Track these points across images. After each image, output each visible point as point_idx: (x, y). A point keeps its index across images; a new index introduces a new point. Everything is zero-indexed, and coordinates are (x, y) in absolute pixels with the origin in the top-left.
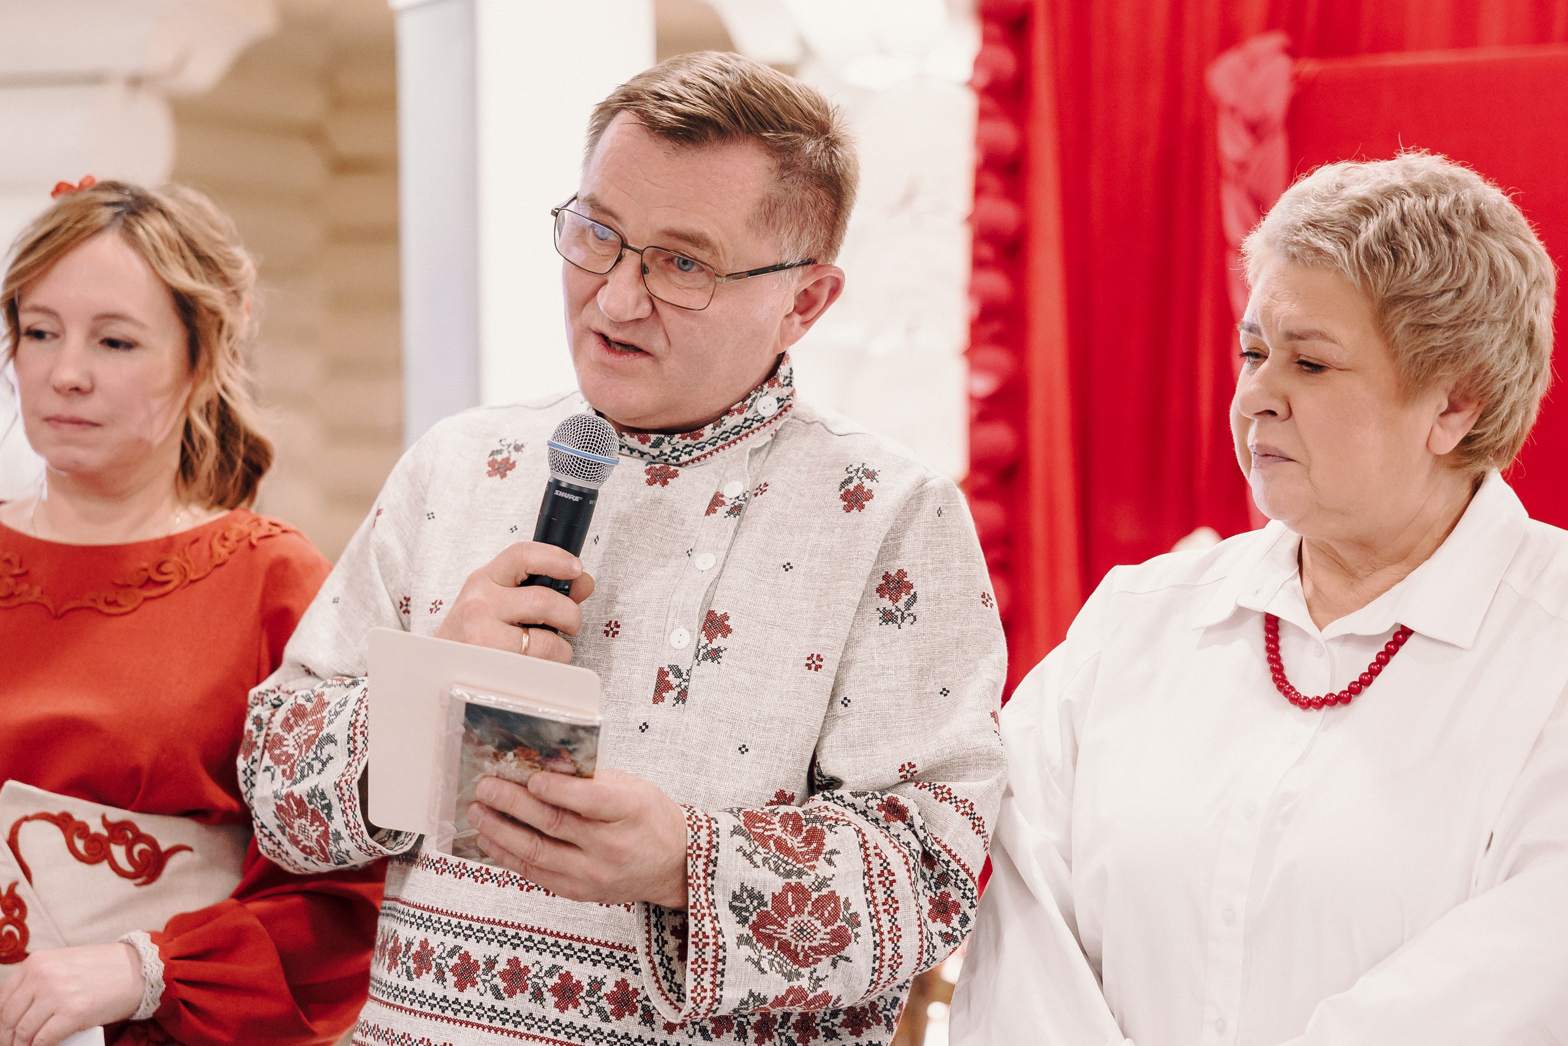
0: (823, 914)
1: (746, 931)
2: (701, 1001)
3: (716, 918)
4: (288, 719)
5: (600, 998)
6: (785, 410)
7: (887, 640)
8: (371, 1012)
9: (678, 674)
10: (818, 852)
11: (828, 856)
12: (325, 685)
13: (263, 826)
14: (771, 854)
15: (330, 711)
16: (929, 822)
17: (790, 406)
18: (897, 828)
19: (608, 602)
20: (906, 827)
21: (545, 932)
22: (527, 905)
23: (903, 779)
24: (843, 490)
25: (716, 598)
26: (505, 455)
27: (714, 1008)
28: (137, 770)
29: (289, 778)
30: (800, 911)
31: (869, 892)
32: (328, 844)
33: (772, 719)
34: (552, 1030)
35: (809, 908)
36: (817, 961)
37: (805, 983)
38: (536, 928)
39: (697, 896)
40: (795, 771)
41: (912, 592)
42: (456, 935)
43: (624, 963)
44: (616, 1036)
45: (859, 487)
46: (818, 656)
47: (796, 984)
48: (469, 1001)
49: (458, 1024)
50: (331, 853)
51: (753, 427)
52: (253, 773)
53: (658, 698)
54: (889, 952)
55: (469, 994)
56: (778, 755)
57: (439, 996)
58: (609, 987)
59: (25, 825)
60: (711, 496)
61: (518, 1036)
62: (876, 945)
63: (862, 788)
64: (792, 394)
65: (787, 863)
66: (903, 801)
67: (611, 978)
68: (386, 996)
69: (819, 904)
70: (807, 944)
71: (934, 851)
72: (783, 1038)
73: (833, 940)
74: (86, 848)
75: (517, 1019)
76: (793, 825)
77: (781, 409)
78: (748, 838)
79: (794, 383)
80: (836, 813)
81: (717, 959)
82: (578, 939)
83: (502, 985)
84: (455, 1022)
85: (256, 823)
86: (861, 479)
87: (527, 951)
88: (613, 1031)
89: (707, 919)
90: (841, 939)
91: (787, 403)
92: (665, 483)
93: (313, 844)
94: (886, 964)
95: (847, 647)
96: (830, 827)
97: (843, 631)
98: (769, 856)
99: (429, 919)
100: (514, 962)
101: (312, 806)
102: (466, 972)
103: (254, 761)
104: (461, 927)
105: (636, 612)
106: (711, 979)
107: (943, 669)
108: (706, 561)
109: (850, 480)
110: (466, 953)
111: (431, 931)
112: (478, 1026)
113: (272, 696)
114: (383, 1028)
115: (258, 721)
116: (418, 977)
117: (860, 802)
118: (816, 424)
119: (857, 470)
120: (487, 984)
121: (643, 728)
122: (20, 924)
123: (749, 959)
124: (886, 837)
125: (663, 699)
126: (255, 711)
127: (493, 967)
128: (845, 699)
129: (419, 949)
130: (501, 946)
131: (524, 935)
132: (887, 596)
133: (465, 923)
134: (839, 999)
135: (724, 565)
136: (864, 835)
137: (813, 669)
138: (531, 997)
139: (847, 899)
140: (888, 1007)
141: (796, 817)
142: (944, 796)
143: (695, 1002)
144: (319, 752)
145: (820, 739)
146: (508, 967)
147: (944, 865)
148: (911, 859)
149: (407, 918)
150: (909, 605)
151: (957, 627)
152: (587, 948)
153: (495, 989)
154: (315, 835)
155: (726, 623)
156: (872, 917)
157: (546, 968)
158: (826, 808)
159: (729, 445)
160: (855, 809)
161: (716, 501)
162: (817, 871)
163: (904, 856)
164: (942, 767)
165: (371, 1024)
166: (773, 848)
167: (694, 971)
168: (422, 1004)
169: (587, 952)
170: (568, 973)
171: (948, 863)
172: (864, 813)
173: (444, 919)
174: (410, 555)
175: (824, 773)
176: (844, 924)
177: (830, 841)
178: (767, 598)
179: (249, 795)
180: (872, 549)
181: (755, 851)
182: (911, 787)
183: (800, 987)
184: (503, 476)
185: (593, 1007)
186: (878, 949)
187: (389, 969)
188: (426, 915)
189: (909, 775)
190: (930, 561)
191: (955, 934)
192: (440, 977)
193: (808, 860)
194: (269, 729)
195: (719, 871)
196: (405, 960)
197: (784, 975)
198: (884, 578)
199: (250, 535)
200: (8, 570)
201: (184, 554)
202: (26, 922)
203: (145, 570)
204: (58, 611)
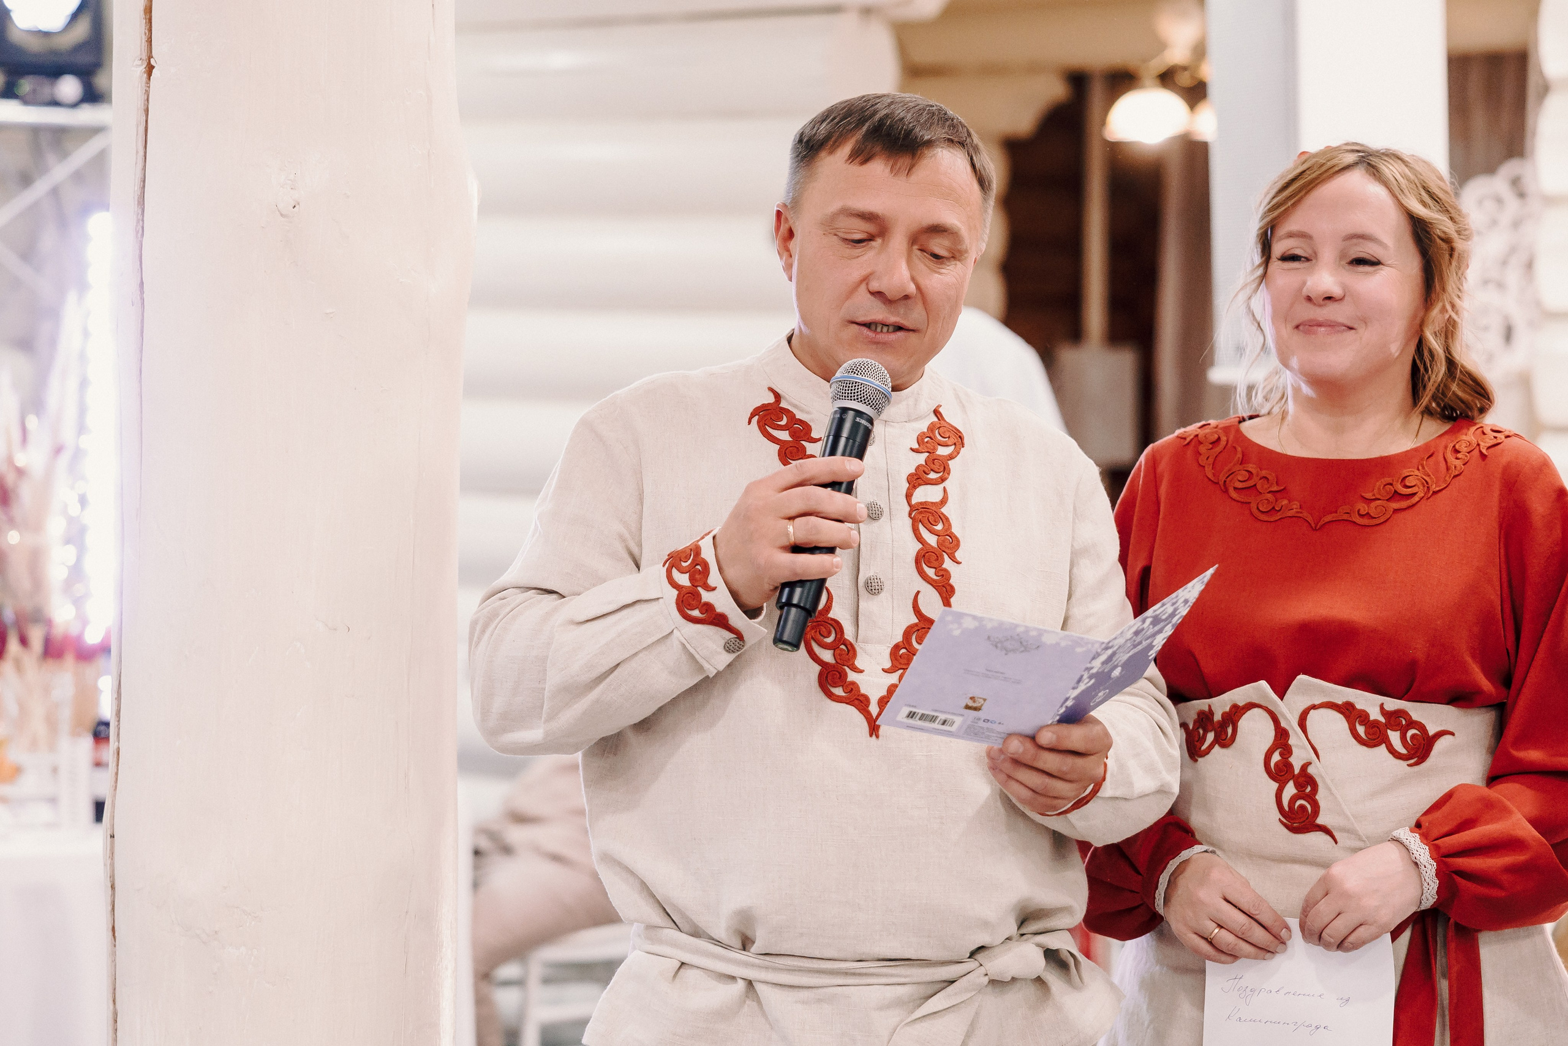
28: (1413, 663)
59: (1312, 712)
74: (1366, 734)
122: (1311, 799)
199: (1478, 445)
200: (1266, 486)
201: (1423, 468)
202: (1317, 797)
203: (1391, 484)
204: (1318, 523)
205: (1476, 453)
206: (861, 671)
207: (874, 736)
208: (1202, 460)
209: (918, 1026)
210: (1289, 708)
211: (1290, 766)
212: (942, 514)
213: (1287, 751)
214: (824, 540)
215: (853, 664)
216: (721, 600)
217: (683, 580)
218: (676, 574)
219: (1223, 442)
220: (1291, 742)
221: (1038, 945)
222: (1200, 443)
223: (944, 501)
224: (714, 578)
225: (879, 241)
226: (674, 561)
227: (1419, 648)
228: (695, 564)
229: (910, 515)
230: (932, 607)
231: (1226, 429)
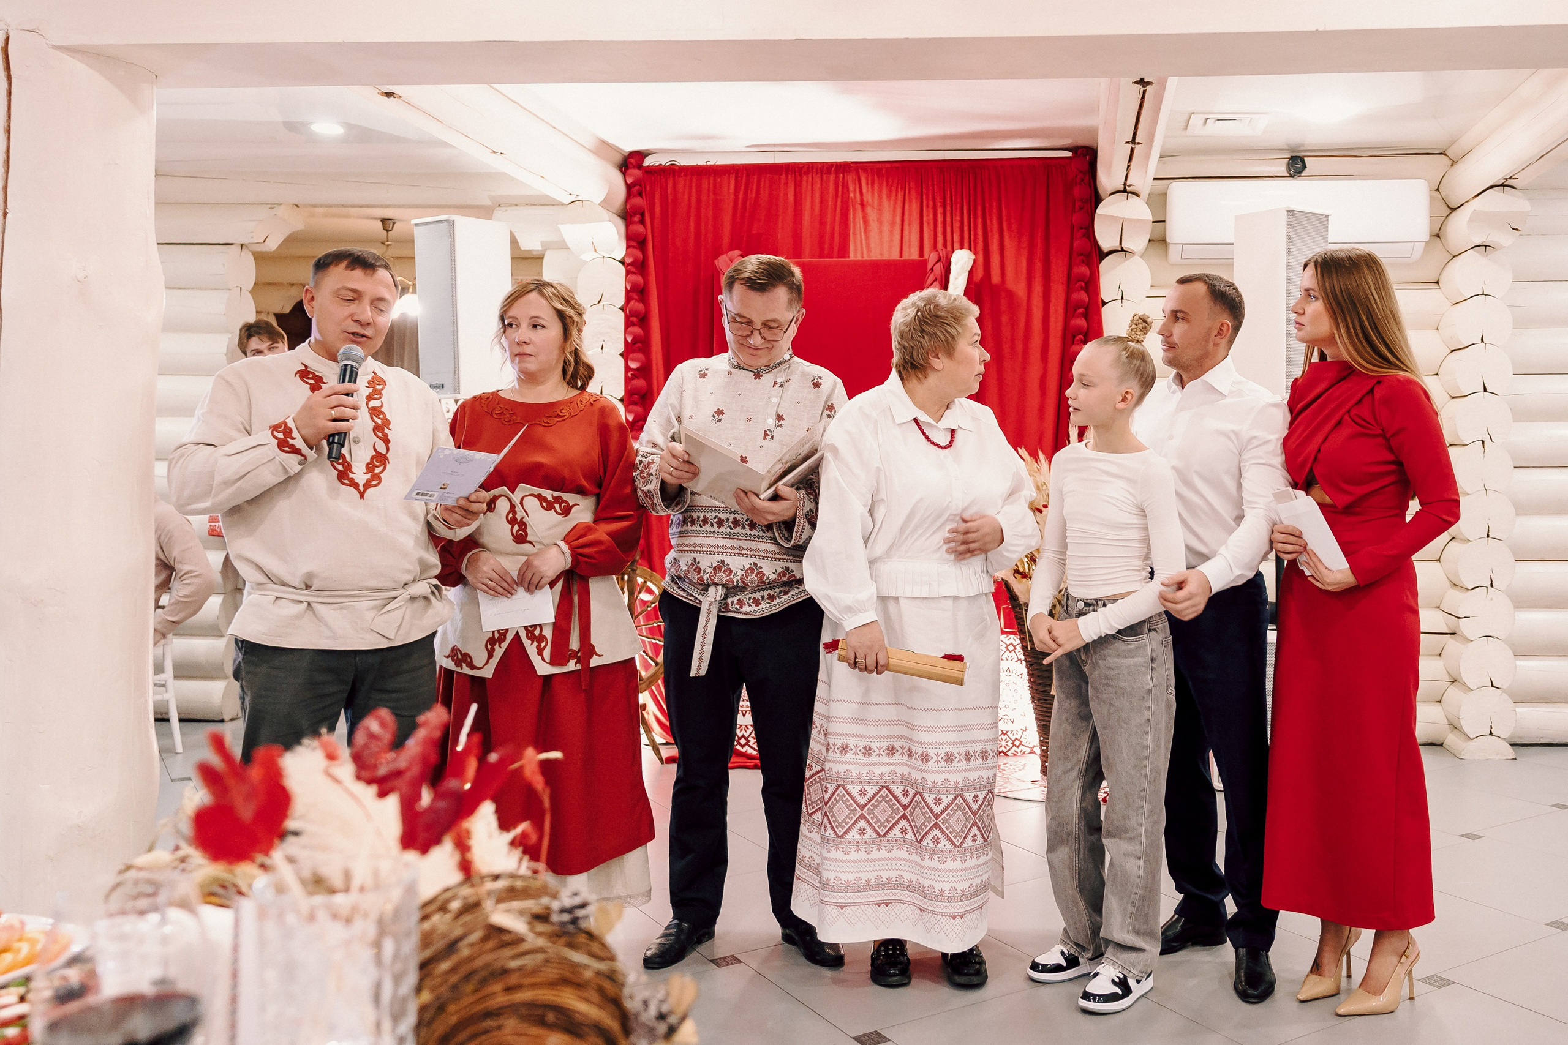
7: (829, 422)
9: (770, 431)
17: (793, 357)
19: (747, 412)
24: (813, 382)
25: (779, 410)
26: (703, 371)
28: (564, 478)
34: (749, 537)
41: (836, 410)
42: (715, 512)
45: (817, 382)
46: (810, 428)
48: (722, 531)
51: (783, 363)
53: (765, 438)
55: (722, 529)
57: (712, 531)
59: (526, 498)
74: (546, 505)
77: (791, 358)
83: (732, 525)
84: (718, 538)
86: (818, 379)
88: (767, 536)
92: (759, 378)
97: (817, 421)
99: (705, 509)
100: (735, 518)
102: (720, 523)
105: (756, 414)
109: (814, 379)
110: (720, 517)
111: (706, 513)
112: (726, 538)
118: (800, 363)
119: (816, 377)
120: (727, 526)
121: (761, 447)
122: (525, 531)
127: (728, 520)
129: (703, 518)
132: (828, 411)
133: (718, 509)
137: (808, 431)
138: (742, 528)
146: (733, 520)
153: (730, 527)
155: (783, 417)
159: (776, 368)
161: (775, 383)
173: (711, 509)
184: (704, 377)
192: (712, 525)
196: (698, 522)
198: (827, 406)
199: (590, 399)
200: (507, 412)
201: (568, 406)
202: (527, 530)
203: (556, 411)
205: (589, 402)
206: (354, 474)
207: (362, 499)
208: (483, 405)
209: (383, 616)
210: (516, 497)
211: (516, 519)
212: (382, 411)
213: (515, 513)
214: (346, 416)
215: (351, 471)
216: (299, 443)
217: (281, 435)
218: (275, 433)
219: (491, 398)
220: (516, 509)
221: (428, 583)
223: (382, 406)
224: (295, 433)
225: (357, 301)
226: (275, 428)
227: (566, 473)
228: (285, 429)
229: (370, 414)
230: (382, 448)
231: (492, 394)
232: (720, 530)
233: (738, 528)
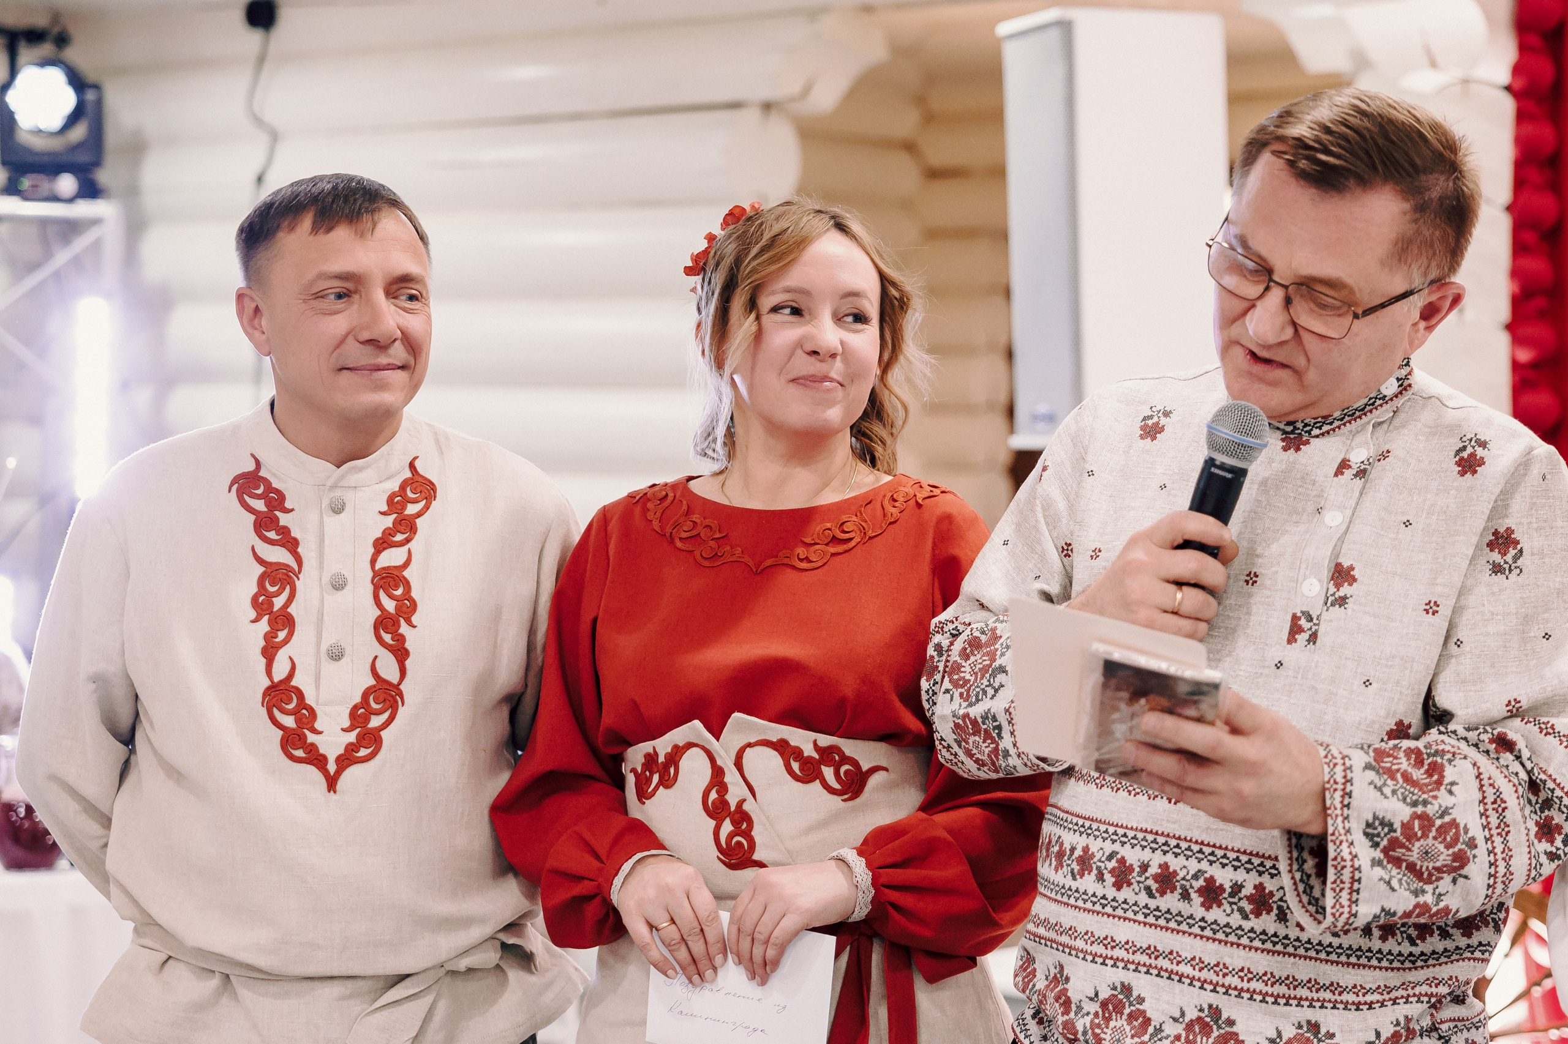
0: (1445, 839)
1: (1378, 854)
2: (1340, 916)
3: (1352, 843)
4: (965, 649)
5: (1240, 899)
6: (1405, 389)
7: (1496, 589)
8: (1040, 907)
9: (1310, 619)
10: (1439, 783)
11: (1449, 787)
12: (997, 620)
13: (942, 739)
14: (1399, 786)
15: (1002, 644)
16: (1535, 753)
17: (1410, 385)
18: (1506, 759)
19: (1248, 554)
20: (1513, 758)
21: (1191, 841)
22: (1175, 816)
23: (1509, 714)
24: (1458, 457)
25: (1343, 551)
26: (1155, 419)
27: (1350, 922)
28: (844, 700)
29: (966, 700)
30: (1425, 836)
31: (1484, 817)
32: (998, 760)
33: (1393, 657)
34: (1200, 927)
35: (1433, 833)
36: (1439, 879)
37: (1428, 898)
38: (1183, 837)
39: (1334, 825)
40: (1413, 703)
41: (1519, 547)
42: (1114, 841)
43: (1261, 869)
44: (1255, 933)
45: (1473, 455)
46: (1435, 602)
47: (1421, 899)
48: (1126, 900)
49: (1117, 919)
50: (1000, 767)
51: (1376, 404)
52: (935, 693)
53: (1291, 639)
54: (1502, 870)
55: (1125, 893)
56: (1399, 689)
57: (1099, 894)
58: (1248, 890)
59: (748, 750)
60: (1339, 461)
61: (1169, 931)
62: (1491, 864)
63: (1474, 720)
64: (1410, 374)
65: (1413, 794)
66: (1511, 736)
67: (1250, 882)
68: (1054, 893)
69: (1442, 830)
70: (1431, 865)
71: (1541, 780)
72: (1405, 935)
73: (1454, 861)
74: (801, 769)
75: (1169, 916)
76: (1416, 759)
77: (1401, 388)
78: (1378, 772)
79: (1411, 364)
80: (1453, 747)
81: (1353, 880)
82: (1220, 847)
83: (1154, 886)
84: (1114, 917)
85: (936, 736)
86: (1474, 447)
87: (1176, 857)
88: (1252, 928)
89: (1345, 845)
90: (1461, 860)
91: (1406, 383)
92: (1298, 449)
93: (985, 758)
94: (1499, 880)
95: (1460, 594)
96: (1450, 761)
97: (1457, 580)
98: (1396, 788)
99: (1090, 828)
100: (1164, 866)
101: (985, 726)
102: (1122, 876)
103: (936, 683)
104: (1117, 835)
105: (1272, 563)
106: (1348, 897)
107: (1546, 616)
108: (1334, 519)
109: (1464, 448)
110: (1123, 858)
111: (1091, 837)
112: (1135, 921)
113: (951, 626)
114: (1053, 921)
115: (938, 648)
116: (1081, 878)
117: (1472, 736)
118: (1433, 399)
119: (1471, 440)
120: (1141, 885)
121: (1279, 665)
122: (748, 835)
123: (1381, 879)
124: (1497, 768)
125: (1296, 641)
126: (937, 639)
127: (1146, 870)
128: (1458, 640)
129: (1081, 853)
130: (1153, 852)
131: (1173, 842)
132: (1497, 550)
133: (1121, 831)
134: (1457, 911)
135: (1350, 522)
136: (1479, 768)
137: (1430, 613)
138: (1180, 897)
139: (1466, 826)
140: (1495, 911)
141: (1418, 752)
142: (1549, 731)
143: (1334, 917)
144: (992, 680)
145: (1435, 675)
146: (1159, 871)
147: (1549, 792)
148: (1520, 788)
149: (1071, 826)
150: (1516, 558)
151: (1557, 579)
152: (1228, 855)
153: (1148, 889)
154: (987, 751)
155: (1352, 573)
156: (1487, 840)
157: (1192, 872)
158: (1443, 741)
159: (1355, 420)
160: (1468, 742)
161: (1344, 465)
162: (1439, 800)
163: (1514, 785)
164: (1544, 704)
165: (1042, 917)
166: (1400, 780)
167: (1334, 890)
168: (1085, 901)
169: (1228, 859)
170: (1212, 877)
171: (1553, 791)
172: (1476, 746)
173: (1103, 828)
174: (1071, 507)
175: (1438, 705)
176: (1463, 846)
177: (1450, 774)
178: (1389, 550)
179: (931, 712)
180: (1485, 508)
181: (1385, 784)
182: (1517, 722)
183: (1425, 903)
184: (1154, 438)
185: (1235, 907)
186: (1493, 867)
187: (1056, 870)
188: (1087, 824)
189: (1515, 711)
190: (1534, 520)
191: (1558, 852)
192: (1100, 878)
193: (1431, 791)
194: (949, 656)
195: (1354, 803)
196: (1070, 862)
197: (1411, 892)
198: (1493, 534)
199: (915, 496)
200: (709, 535)
201: (861, 514)
202: (752, 833)
203: (830, 529)
204: (759, 566)
205: (912, 502)
206: (320, 733)
207: (332, 792)
208: (650, 516)
209: (378, 1014)
210: (725, 749)
211: (725, 804)
212: (404, 577)
213: (723, 788)
215: (313, 726)
219: (670, 498)
220: (727, 779)
222: (649, 500)
223: (407, 563)
225: (357, 296)
229: (372, 581)
230: (389, 670)
231: (674, 486)
232: (1121, 896)
233: (1168, 896)
